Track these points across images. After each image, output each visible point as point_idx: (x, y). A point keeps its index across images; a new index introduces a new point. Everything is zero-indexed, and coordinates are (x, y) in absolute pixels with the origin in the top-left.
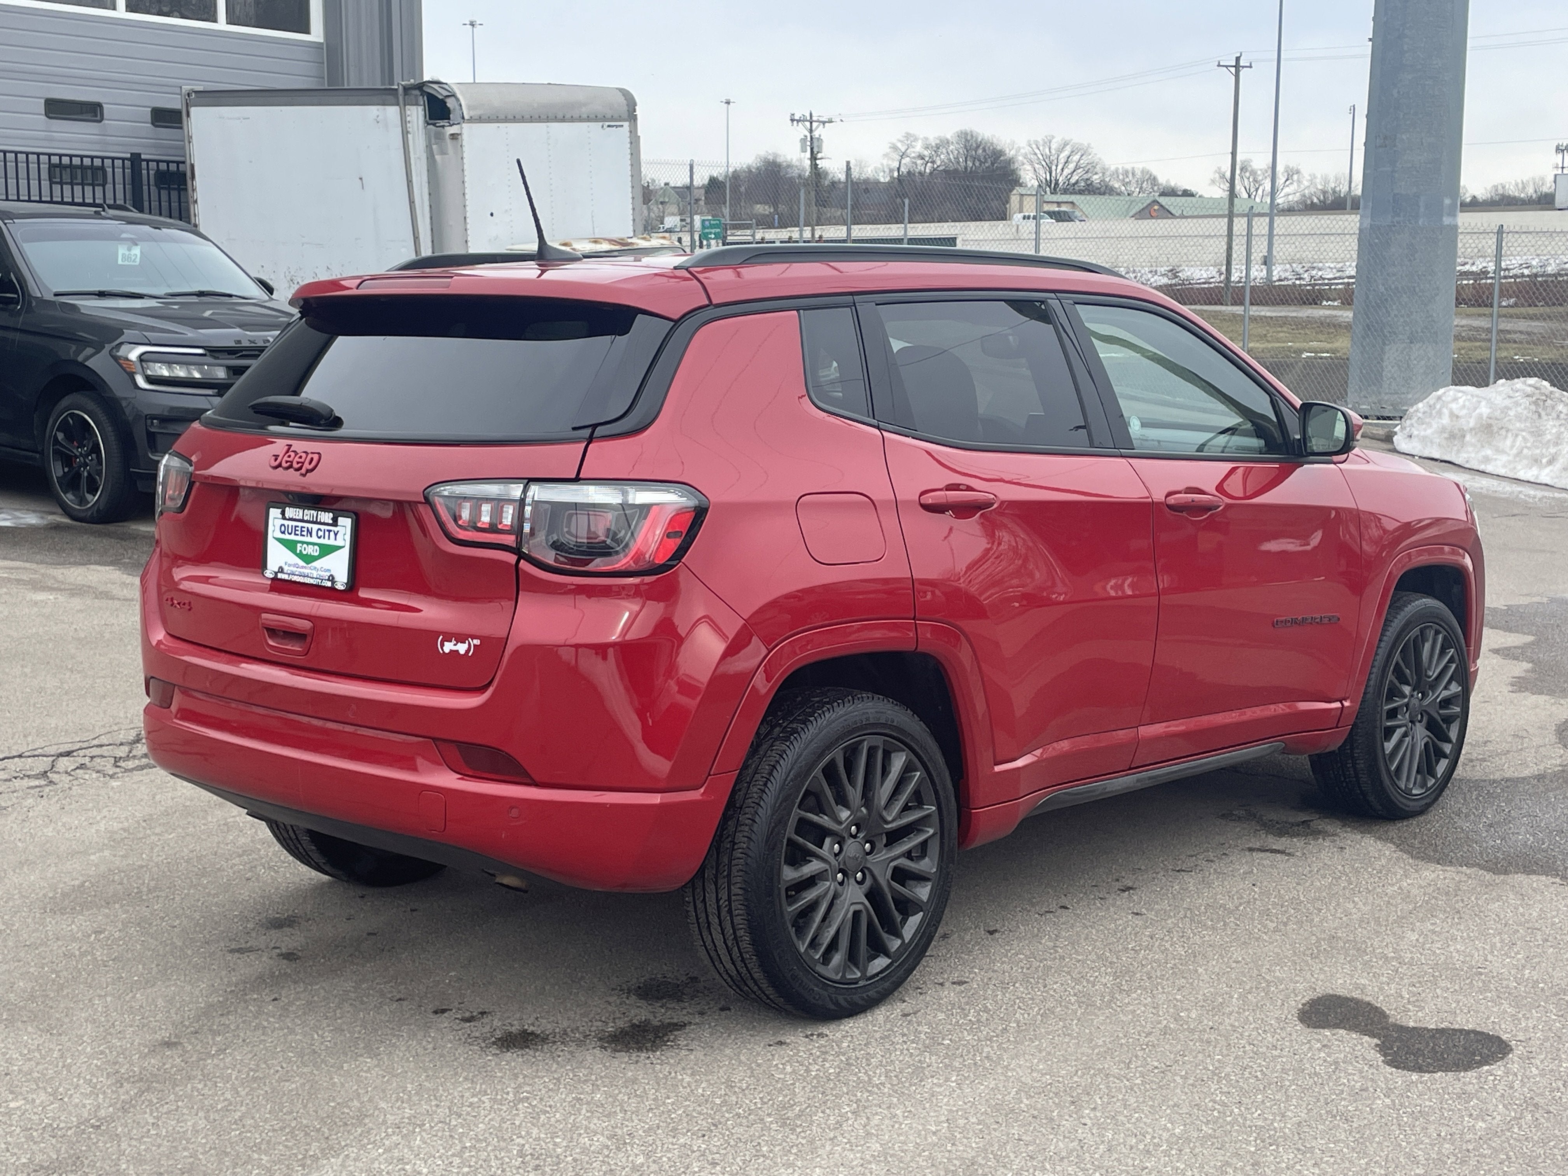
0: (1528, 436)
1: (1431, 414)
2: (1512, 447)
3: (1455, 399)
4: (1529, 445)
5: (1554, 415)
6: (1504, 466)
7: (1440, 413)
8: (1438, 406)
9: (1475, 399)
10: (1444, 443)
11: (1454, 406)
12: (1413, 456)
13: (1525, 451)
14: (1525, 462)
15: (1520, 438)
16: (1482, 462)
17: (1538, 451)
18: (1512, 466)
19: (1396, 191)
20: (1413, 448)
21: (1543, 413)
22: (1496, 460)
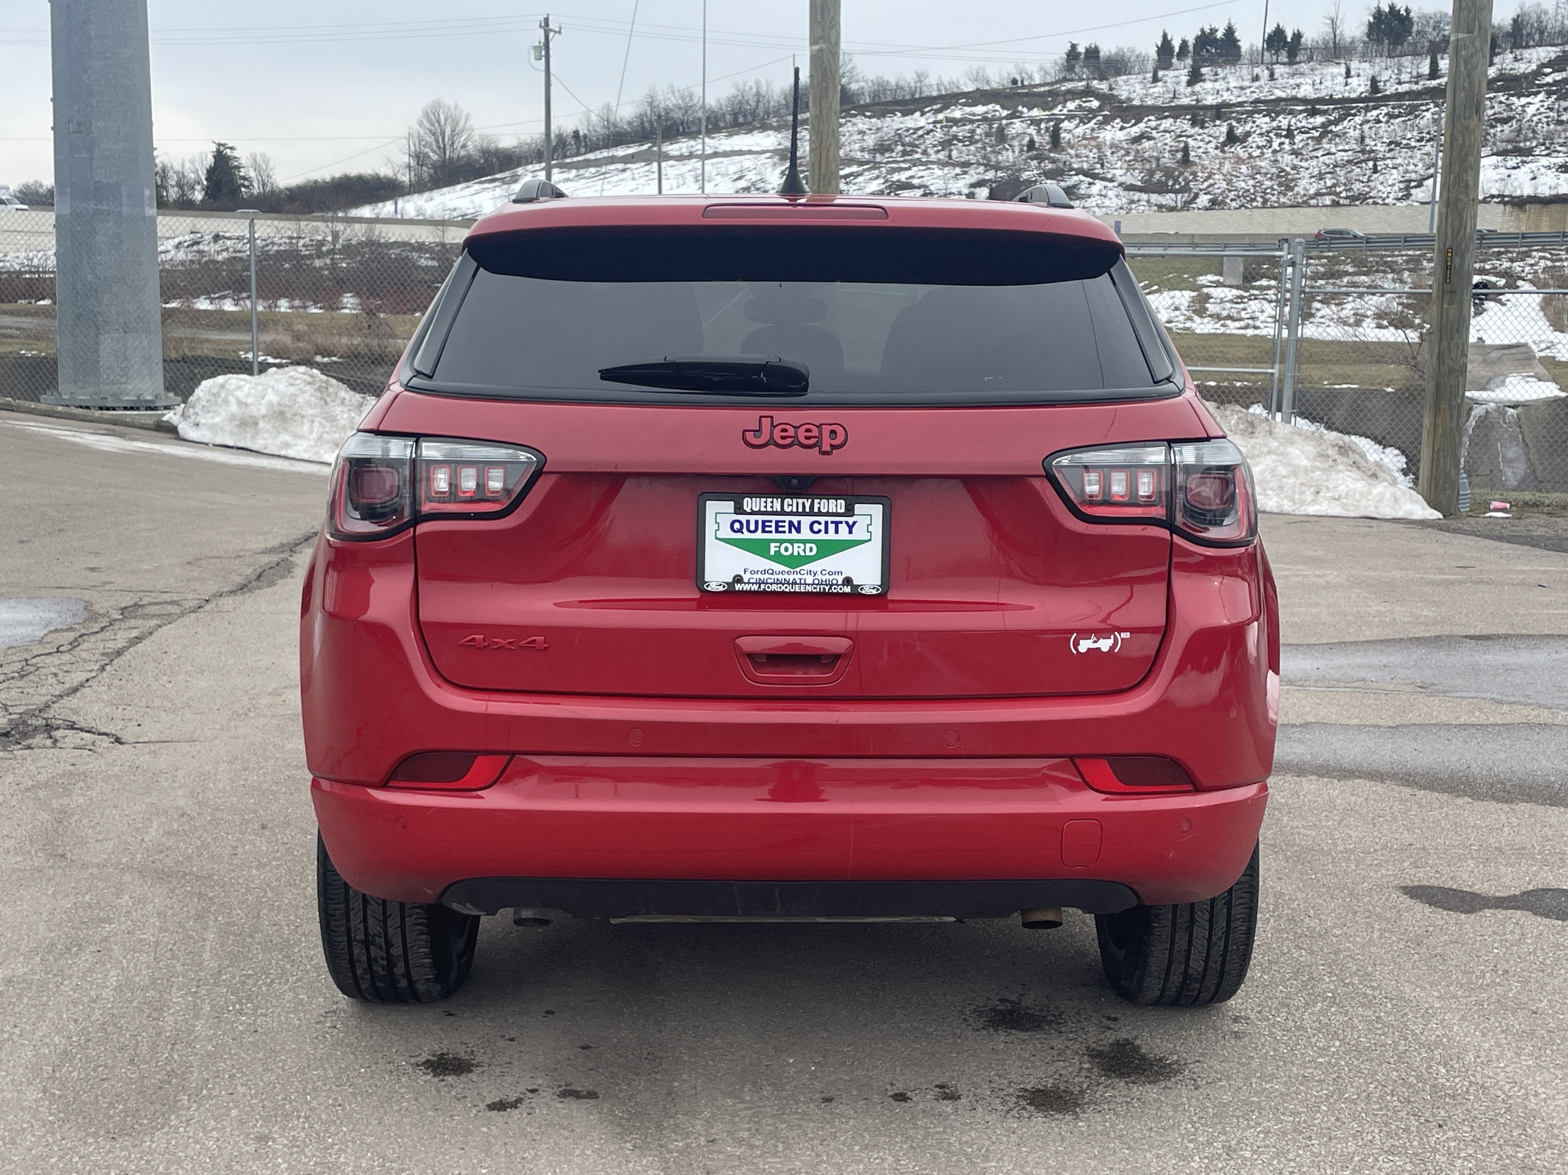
0: (323, 421)
1: (216, 403)
2: (311, 432)
3: (239, 387)
4: (327, 429)
5: (338, 401)
6: (306, 451)
7: (226, 401)
8: (223, 395)
9: (260, 388)
10: (236, 430)
11: (239, 394)
12: (207, 444)
13: (325, 436)
14: (326, 446)
15: (316, 424)
16: (282, 448)
17: (337, 435)
18: (315, 450)
19: (97, 179)
20: (203, 436)
21: (329, 400)
22: (296, 445)
